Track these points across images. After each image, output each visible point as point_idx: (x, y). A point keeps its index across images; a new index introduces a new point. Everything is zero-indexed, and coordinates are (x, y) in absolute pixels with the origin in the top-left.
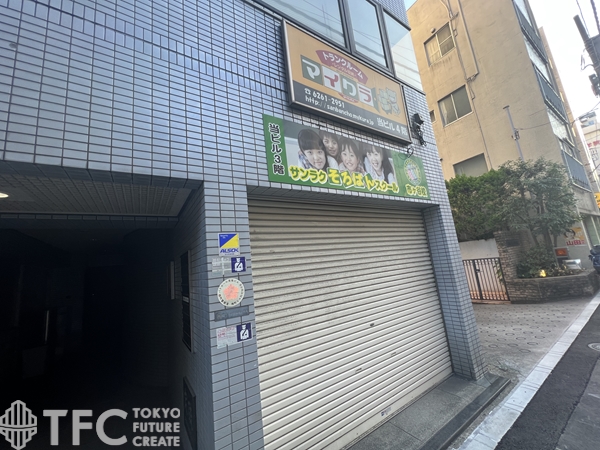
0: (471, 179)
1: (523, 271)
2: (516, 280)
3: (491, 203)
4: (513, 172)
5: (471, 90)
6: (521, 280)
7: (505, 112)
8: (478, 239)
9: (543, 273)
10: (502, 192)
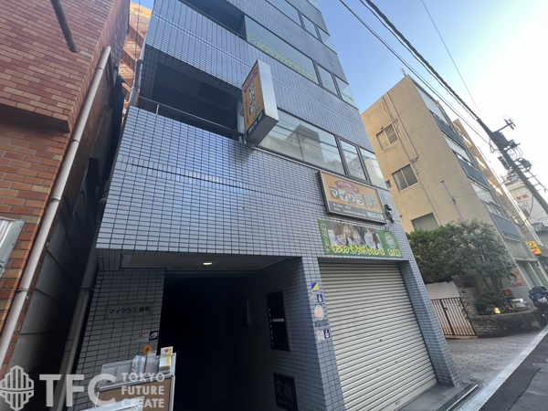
0: (426, 233)
1: (481, 309)
2: (477, 317)
3: (445, 252)
4: (457, 229)
5: (415, 168)
6: (481, 317)
7: (442, 185)
8: (441, 281)
9: (497, 311)
10: (452, 243)
